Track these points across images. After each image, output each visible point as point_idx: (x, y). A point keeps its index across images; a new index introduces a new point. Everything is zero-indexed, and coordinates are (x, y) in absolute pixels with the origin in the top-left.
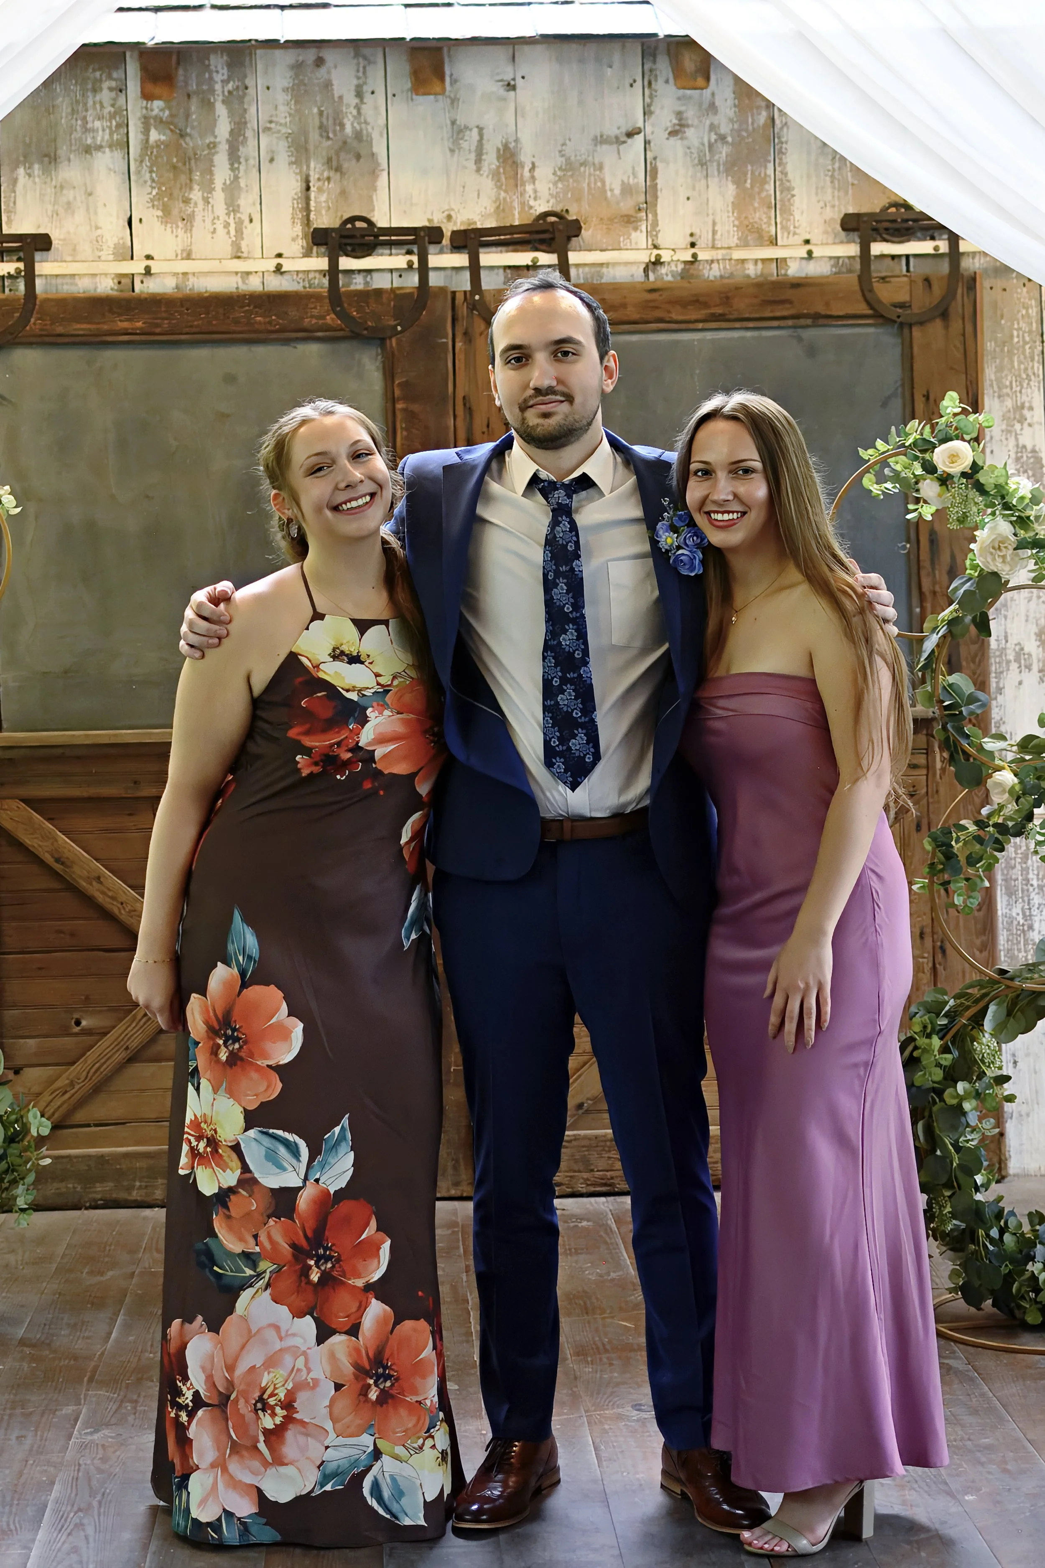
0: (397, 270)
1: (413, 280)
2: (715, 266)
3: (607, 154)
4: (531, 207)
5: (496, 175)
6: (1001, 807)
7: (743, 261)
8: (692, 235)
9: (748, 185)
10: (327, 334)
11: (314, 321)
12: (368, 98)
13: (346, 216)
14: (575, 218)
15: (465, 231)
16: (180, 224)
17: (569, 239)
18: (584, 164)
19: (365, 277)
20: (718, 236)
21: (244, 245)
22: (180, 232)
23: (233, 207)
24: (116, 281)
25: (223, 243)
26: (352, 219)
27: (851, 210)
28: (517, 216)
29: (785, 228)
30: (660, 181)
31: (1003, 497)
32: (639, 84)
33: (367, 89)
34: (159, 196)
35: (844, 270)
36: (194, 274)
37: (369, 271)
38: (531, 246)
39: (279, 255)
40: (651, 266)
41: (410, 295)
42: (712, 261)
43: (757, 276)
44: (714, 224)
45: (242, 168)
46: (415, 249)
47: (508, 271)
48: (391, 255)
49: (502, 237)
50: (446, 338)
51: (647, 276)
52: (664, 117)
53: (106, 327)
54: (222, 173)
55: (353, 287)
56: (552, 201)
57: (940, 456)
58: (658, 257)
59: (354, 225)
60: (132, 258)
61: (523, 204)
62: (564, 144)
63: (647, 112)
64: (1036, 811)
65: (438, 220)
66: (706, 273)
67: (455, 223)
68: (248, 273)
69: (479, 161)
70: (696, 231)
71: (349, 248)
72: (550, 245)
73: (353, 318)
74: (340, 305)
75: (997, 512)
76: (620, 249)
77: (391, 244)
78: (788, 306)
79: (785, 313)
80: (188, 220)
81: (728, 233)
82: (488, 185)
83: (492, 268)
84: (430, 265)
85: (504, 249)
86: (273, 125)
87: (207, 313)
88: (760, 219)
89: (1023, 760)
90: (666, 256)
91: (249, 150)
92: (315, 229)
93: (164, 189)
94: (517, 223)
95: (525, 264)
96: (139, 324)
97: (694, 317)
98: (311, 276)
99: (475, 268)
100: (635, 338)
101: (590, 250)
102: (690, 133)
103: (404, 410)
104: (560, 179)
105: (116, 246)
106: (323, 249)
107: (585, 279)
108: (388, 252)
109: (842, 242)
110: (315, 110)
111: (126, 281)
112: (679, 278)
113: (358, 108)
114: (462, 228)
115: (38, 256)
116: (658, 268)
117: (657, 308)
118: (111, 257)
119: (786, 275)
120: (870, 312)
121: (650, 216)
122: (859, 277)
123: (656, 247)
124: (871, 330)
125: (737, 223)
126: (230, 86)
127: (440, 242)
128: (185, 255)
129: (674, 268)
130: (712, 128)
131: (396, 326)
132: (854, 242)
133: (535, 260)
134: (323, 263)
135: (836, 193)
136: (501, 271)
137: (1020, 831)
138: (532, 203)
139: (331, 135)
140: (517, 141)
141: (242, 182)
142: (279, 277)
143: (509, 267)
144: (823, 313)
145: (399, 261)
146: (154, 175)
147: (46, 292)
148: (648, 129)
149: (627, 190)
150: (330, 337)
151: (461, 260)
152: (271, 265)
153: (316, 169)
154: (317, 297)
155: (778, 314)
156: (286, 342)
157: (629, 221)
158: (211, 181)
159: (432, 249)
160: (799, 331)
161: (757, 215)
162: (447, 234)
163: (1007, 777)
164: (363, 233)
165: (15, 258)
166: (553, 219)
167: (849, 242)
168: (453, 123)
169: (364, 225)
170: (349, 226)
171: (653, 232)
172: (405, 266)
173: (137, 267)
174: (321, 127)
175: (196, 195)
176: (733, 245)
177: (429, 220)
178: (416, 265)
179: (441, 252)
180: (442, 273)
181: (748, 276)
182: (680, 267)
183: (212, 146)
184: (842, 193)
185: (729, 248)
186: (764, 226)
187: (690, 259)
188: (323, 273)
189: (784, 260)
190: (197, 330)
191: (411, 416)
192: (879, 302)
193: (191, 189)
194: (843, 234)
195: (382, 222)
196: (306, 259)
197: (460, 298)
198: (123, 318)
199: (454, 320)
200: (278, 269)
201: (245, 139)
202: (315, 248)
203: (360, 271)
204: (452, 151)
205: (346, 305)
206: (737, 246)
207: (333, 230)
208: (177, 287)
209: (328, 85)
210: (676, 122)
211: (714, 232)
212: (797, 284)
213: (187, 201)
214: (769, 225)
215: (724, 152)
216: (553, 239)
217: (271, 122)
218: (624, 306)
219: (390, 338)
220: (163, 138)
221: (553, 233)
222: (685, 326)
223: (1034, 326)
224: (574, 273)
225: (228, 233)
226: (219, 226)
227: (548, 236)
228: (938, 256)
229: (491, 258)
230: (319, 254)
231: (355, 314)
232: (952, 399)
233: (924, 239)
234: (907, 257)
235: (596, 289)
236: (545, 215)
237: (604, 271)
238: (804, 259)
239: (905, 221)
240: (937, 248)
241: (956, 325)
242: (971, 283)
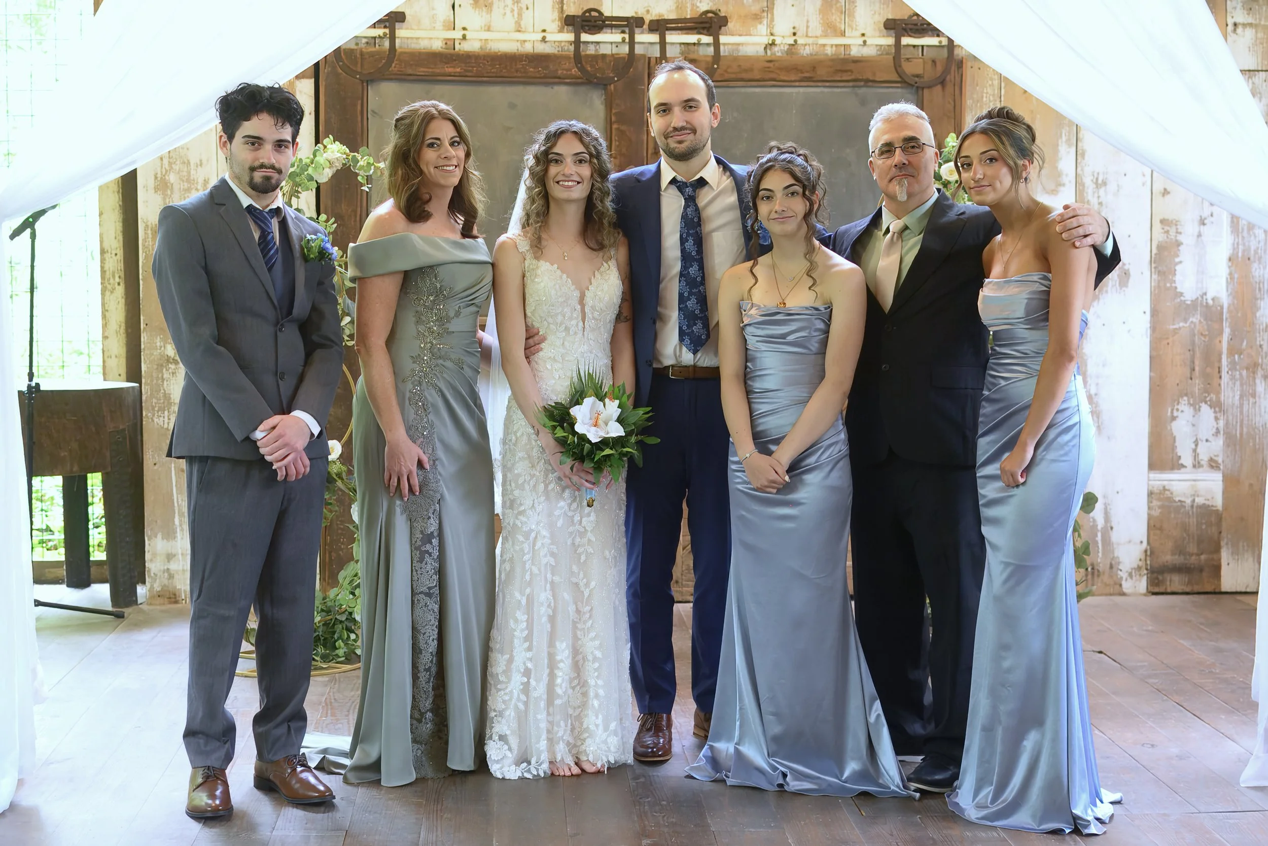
0: (615, 43)
1: (626, 49)
2: (807, 47)
4: (698, 7)
7: (824, 45)
8: (794, 28)
10: (574, 80)
11: (565, 72)
13: (585, 9)
14: (723, 15)
15: (658, 21)
16: (484, 9)
17: (720, 28)
19: (595, 47)
20: (810, 29)
21: (523, 23)
22: (484, 14)
24: (444, 42)
25: (510, 21)
26: (590, 10)
27: (890, 17)
28: (689, 12)
29: (850, 26)
35: (885, 53)
36: (491, 40)
37: (598, 43)
38: (695, 31)
39: (544, 31)
40: (768, 46)
41: (624, 58)
42: (806, 45)
43: (832, 55)
44: (808, 22)
46: (627, 30)
47: (682, 46)
48: (612, 33)
49: (680, 25)
50: (644, 85)
51: (766, 52)
53: (438, 71)
55: (588, 52)
56: (711, 4)
57: (944, 170)
58: (773, 41)
59: (590, 14)
60: (454, 29)
61: (694, 6)
65: (641, 13)
66: (802, 51)
67: (651, 15)
68: (525, 41)
70: (797, 25)
71: (587, 28)
72: (708, 31)
73: (587, 71)
74: (581, 63)
76: (751, 35)
77: (612, 26)
78: (850, 73)
79: (850, 78)
80: (488, 7)
81: (816, 27)
83: (673, 44)
84: (636, 40)
85: (680, 32)
87: (499, 65)
88: (835, 20)
90: (778, 41)
92: (567, 16)
94: (689, 17)
95: (693, 42)
96: (458, 70)
97: (793, 79)
98: (563, 44)
99: (663, 43)
100: (758, 90)
101: (733, 35)
103: (618, 129)
105: (445, 21)
106: (571, 28)
107: (729, 52)
108: (610, 31)
109: (884, 36)
111: (450, 43)
112: (785, 55)
114: (655, 18)
115: (397, 25)
116: (773, 47)
117: (772, 72)
118: (441, 28)
119: (849, 54)
120: (899, 79)
121: (769, 15)
122: (894, 58)
123: (772, 34)
124: (899, 90)
125: (821, 22)
127: (642, 27)
128: (486, 28)
129: (782, 48)
131: (614, 77)
132: (891, 36)
133: (699, 40)
134: (571, 37)
135: (882, 6)
136: (678, 45)
138: (698, 4)
142: (543, 43)
143: (683, 44)
144: (871, 78)
145: (616, 37)
147: (400, 47)
150: (575, 83)
151: (654, 38)
152: (540, 36)
154: (567, 58)
155: (844, 78)
156: (546, 84)
157: (756, 18)
159: (637, 30)
160: (856, 89)
161: (834, 17)
162: (647, 22)
164: (596, 19)
165: (383, 26)
166: (710, 15)
167: (888, 36)
169: (597, 14)
170: (587, 14)
171: (771, 25)
172: (621, 41)
173: (457, 34)
176: (818, 35)
177: (636, 13)
178: (627, 40)
179: (642, 33)
180: (642, 46)
181: (827, 55)
182: (786, 47)
184: (885, 6)
185: (817, 37)
186: (838, 24)
187: (793, 43)
188: (571, 43)
189: (850, 45)
190: (494, 75)
191: (621, 132)
192: (905, 73)
194: (885, 31)
195: (607, 13)
196: (561, 34)
198: (448, 65)
200: (544, 39)
202: (566, 27)
203: (592, 43)
205: (584, 63)
206: (821, 36)
207: (578, 16)
208: (481, 48)
211: (808, 27)
212: (856, 61)
214: (840, 23)
216: (710, 27)
218: (751, 70)
219: (610, 85)
221: (711, 24)
222: (788, 84)
223: (996, 91)
224: (722, 48)
225: (513, 16)
226: (508, 11)
227: (707, 25)
228: (941, 46)
229: (673, 38)
230: (568, 32)
231: (589, 69)
232: (952, 138)
233: (933, 36)
234: (923, 46)
235: (736, 59)
236: (708, 12)
237: (741, 47)
238: (860, 45)
239: (922, 25)
240: (940, 42)
241: (949, 88)
242: (960, 64)
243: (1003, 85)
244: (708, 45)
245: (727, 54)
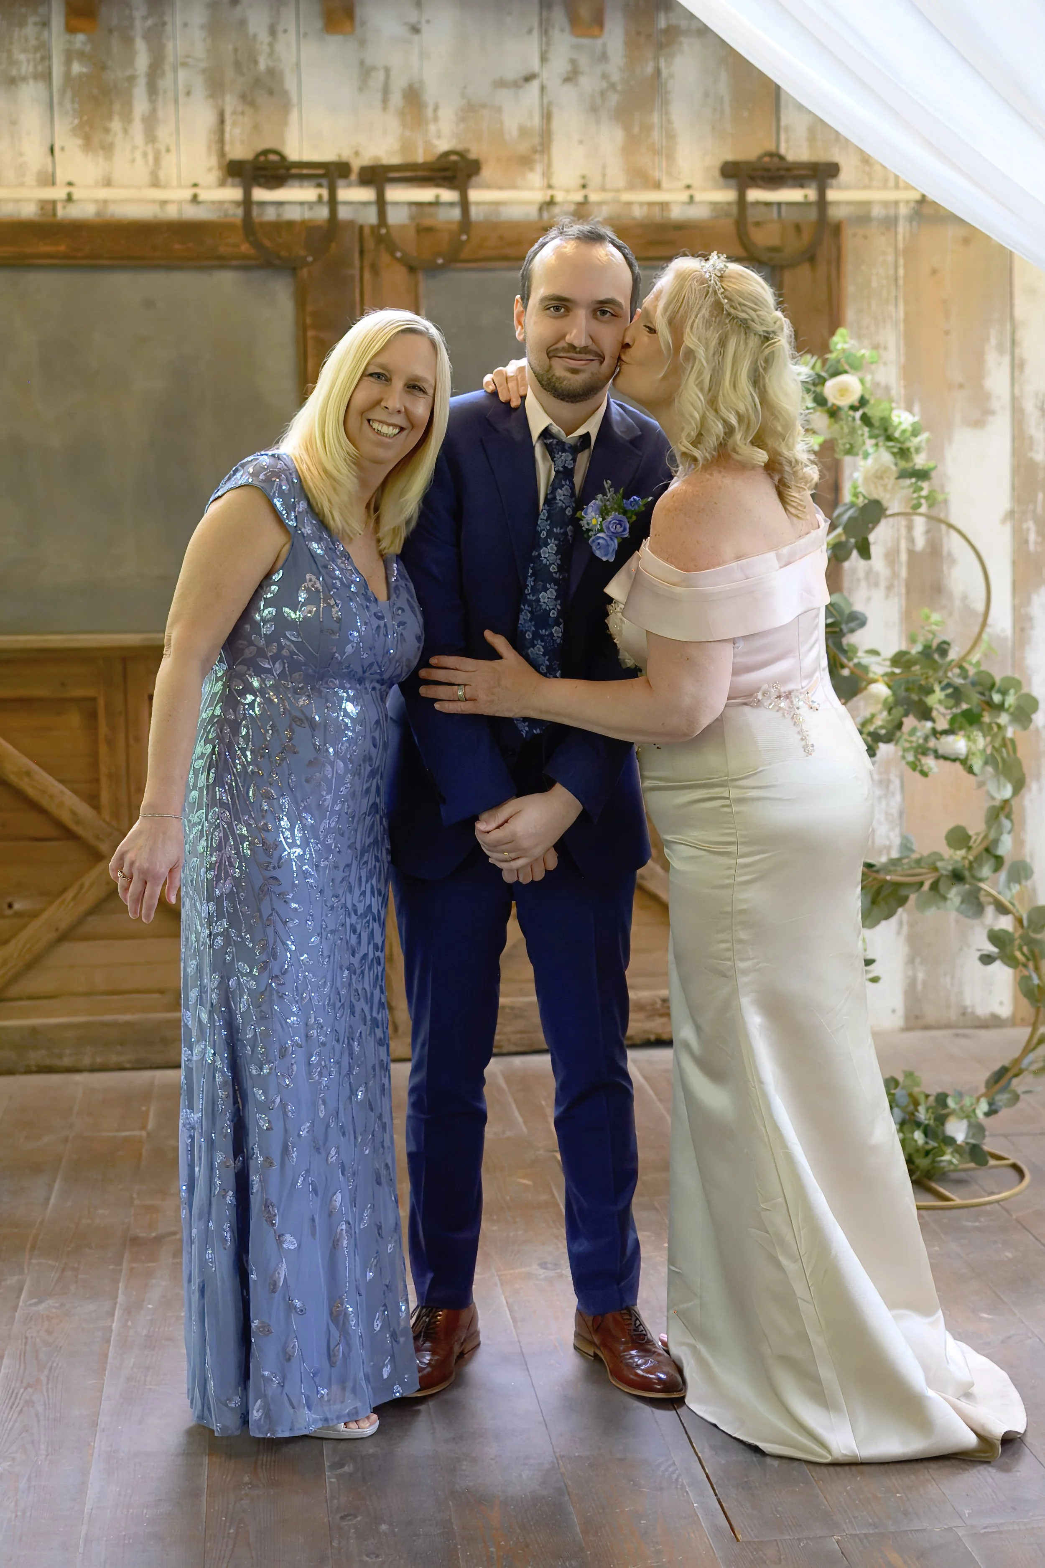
0: (307, 202)
1: (323, 213)
2: (604, 207)
3: (504, 97)
4: (435, 146)
5: (402, 114)
6: (873, 716)
7: (629, 204)
8: (584, 177)
9: (636, 130)
10: (245, 262)
11: (229, 250)
12: (280, 36)
13: (259, 149)
14: (474, 157)
15: (373, 168)
16: (101, 152)
17: (469, 176)
18: (484, 106)
19: (277, 209)
20: (607, 179)
21: (162, 175)
22: (101, 160)
23: (151, 137)
24: (38, 206)
25: (141, 170)
26: (266, 152)
27: (730, 157)
28: (421, 154)
29: (669, 174)
30: (556, 125)
31: (886, 430)
32: (536, 33)
33: (280, 28)
34: (81, 126)
35: (722, 214)
36: (114, 202)
37: (280, 204)
38: (432, 184)
39: (195, 185)
40: (545, 207)
41: (320, 227)
42: (602, 203)
43: (642, 218)
44: (604, 167)
45: (160, 99)
46: (324, 182)
47: (414, 208)
48: (301, 187)
49: (407, 174)
50: (354, 269)
51: (541, 215)
52: (559, 64)
53: (29, 250)
54: (140, 105)
55: (265, 218)
56: (454, 141)
57: (830, 388)
58: (552, 197)
59: (267, 158)
60: (53, 184)
61: (428, 143)
62: (465, 87)
63: (544, 59)
64: (905, 720)
65: (346, 154)
66: (596, 213)
67: (363, 159)
68: (166, 202)
69: (385, 100)
70: (587, 172)
71: (262, 180)
72: (451, 183)
73: (265, 247)
74: (254, 234)
75: (881, 444)
76: (518, 188)
77: (302, 178)
78: (670, 246)
80: (108, 149)
81: (617, 176)
82: (392, 123)
83: (396, 203)
84: (339, 199)
85: (407, 185)
86: (189, 60)
87: (126, 239)
88: (646, 164)
89: (893, 673)
90: (560, 197)
91: (165, 83)
92: (231, 162)
93: (85, 118)
94: (420, 161)
95: (428, 200)
96: (62, 248)
98: (226, 206)
99: (381, 203)
101: (489, 189)
102: (583, 80)
103: (314, 336)
104: (463, 120)
105: (39, 173)
106: (237, 180)
107: (484, 214)
108: (299, 184)
109: (721, 188)
110: (230, 47)
111: (49, 207)
113: (271, 45)
114: (369, 164)
116: (552, 208)
118: (35, 183)
119: (670, 217)
120: (746, 254)
121: (546, 158)
122: (737, 221)
123: (550, 187)
125: (625, 167)
126: (149, 22)
127: (348, 177)
128: (105, 182)
129: (566, 208)
130: (605, 76)
131: (306, 257)
132: (732, 188)
133: (437, 197)
134: (237, 194)
135: (717, 143)
136: (406, 206)
137: (888, 739)
138: (435, 142)
139: (245, 70)
140: (421, 81)
141: (160, 114)
142: (196, 206)
143: (414, 203)
145: (309, 193)
146: (76, 106)
148: (545, 75)
149: (524, 132)
150: (245, 265)
151: (366, 194)
152: (187, 194)
153: (230, 103)
154: (232, 226)
155: (662, 254)
156: (201, 268)
157: (525, 162)
158: (130, 112)
159: (340, 182)
161: (644, 160)
162: (356, 169)
163: (881, 690)
164: (275, 166)
166: (454, 158)
167: (727, 187)
168: (362, 63)
169: (277, 158)
170: (262, 158)
171: (547, 174)
172: (316, 199)
173: (58, 193)
174: (237, 65)
175: (116, 125)
176: (621, 187)
177: (338, 156)
178: (326, 198)
179: (349, 185)
180: (349, 207)
181: (634, 218)
182: (572, 208)
183: (132, 79)
184: (722, 142)
185: (618, 190)
186: (650, 171)
187: (582, 200)
188: (237, 203)
189: (668, 203)
190: (119, 255)
192: (754, 245)
193: (110, 117)
194: (721, 180)
195: (294, 157)
196: (222, 190)
197: (367, 231)
198: (46, 242)
199: (362, 253)
200: (195, 199)
201: (163, 73)
202: (230, 180)
203: (271, 202)
204: (361, 90)
205: (259, 235)
206: (625, 189)
207: (248, 162)
208: (98, 214)
209: (243, 23)
210: (569, 67)
211: (604, 175)
212: (679, 227)
213: (107, 130)
214: (654, 168)
215: (614, 99)
216: (455, 177)
217: (188, 56)
218: (519, 242)
219: (302, 268)
220: (85, 70)
221: (455, 171)
223: (891, 272)
224: (473, 211)
225: (146, 162)
226: (138, 155)
227: (448, 174)
228: (806, 204)
229: (396, 194)
230: (234, 186)
231: (267, 243)
232: (842, 336)
233: (794, 186)
234: (779, 204)
235: (494, 226)
236: (447, 154)
237: (502, 209)
238: (684, 203)
239: (778, 169)
240: (806, 196)
241: (822, 269)
242: (837, 229)
243: (901, 261)
244: (451, 204)
245: (481, 218)
